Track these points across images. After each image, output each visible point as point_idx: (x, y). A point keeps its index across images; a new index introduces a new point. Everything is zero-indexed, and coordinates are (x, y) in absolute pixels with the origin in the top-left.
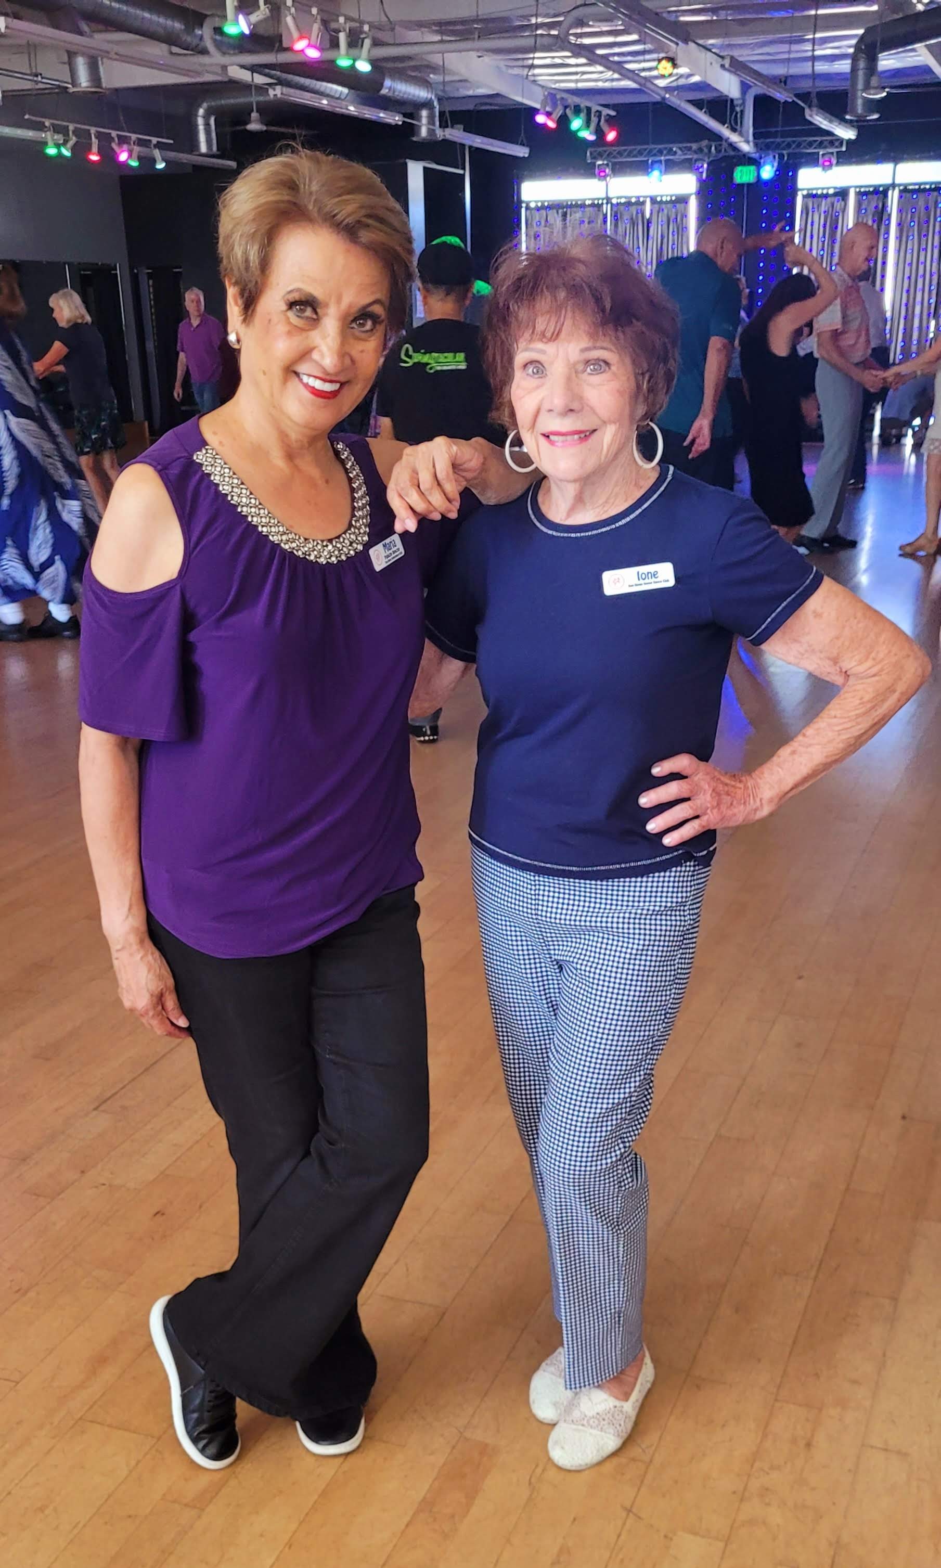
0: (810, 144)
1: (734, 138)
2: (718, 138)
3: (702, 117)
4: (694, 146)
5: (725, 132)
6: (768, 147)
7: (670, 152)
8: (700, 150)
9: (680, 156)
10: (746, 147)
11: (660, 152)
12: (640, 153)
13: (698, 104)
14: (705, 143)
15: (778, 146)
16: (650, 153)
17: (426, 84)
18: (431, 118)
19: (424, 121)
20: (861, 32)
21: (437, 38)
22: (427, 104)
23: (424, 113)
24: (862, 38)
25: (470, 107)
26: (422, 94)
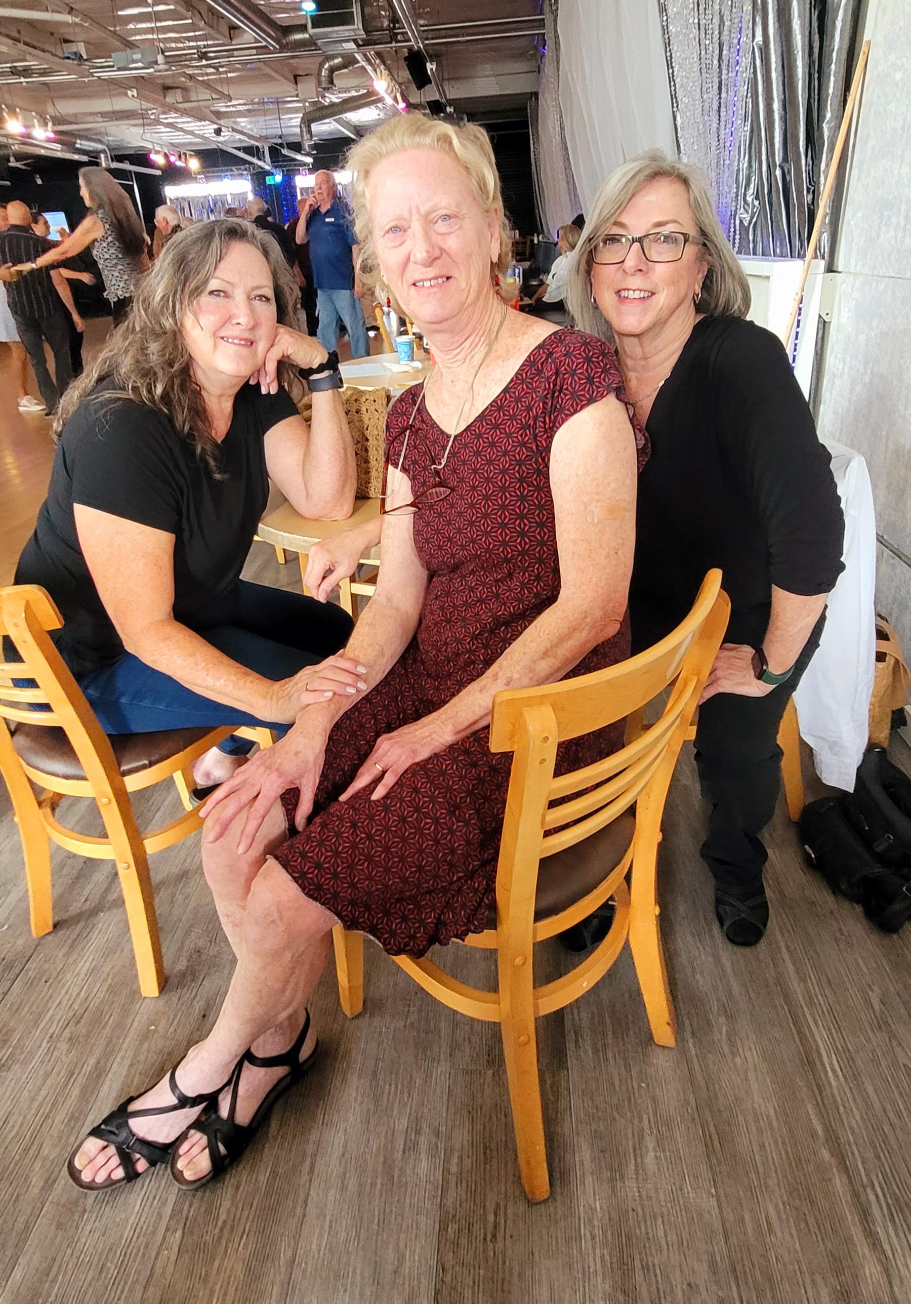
0: (295, 165)
1: (260, 163)
2: (250, 163)
3: (241, 154)
4: (243, 167)
5: (255, 160)
6: (276, 167)
7: (232, 170)
8: (246, 169)
9: (236, 172)
10: (267, 168)
11: (227, 171)
12: (217, 172)
13: (238, 149)
14: (247, 166)
15: (281, 166)
16: (222, 171)
17: (100, 142)
18: (106, 157)
19: (103, 159)
20: (301, 115)
21: (101, 120)
22: (104, 151)
23: (102, 156)
24: (302, 119)
25: (132, 152)
26: (99, 147)
